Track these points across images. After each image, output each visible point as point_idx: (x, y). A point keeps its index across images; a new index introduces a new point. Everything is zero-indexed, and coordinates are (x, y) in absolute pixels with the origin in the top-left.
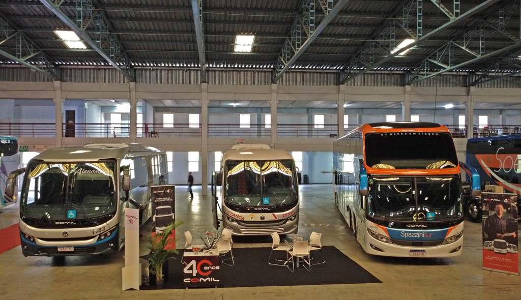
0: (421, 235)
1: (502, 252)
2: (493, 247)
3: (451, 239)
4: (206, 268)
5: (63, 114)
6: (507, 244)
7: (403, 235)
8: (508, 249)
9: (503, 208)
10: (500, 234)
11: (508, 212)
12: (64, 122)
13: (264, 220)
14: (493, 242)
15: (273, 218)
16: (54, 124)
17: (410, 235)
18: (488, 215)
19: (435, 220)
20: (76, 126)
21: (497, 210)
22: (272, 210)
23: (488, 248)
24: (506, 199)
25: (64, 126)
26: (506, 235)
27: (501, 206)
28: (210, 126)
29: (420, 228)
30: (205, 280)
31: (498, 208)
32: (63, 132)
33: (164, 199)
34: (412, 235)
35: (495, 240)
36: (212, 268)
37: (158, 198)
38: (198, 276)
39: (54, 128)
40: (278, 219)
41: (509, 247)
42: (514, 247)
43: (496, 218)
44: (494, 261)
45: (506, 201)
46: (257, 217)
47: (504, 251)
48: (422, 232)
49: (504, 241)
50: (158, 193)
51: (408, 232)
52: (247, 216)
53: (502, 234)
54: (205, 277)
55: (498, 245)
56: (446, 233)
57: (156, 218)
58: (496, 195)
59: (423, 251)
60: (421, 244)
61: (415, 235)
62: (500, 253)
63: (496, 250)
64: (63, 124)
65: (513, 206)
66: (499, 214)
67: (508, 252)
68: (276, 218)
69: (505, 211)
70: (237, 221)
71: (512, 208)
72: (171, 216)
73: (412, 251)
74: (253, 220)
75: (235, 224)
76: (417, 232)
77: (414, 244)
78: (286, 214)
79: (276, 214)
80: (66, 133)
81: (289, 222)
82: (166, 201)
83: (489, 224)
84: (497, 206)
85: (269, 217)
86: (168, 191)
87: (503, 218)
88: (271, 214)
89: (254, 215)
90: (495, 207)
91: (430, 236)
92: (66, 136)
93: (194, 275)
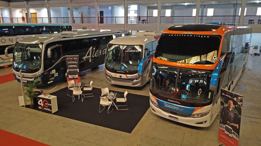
0: (176, 108)
1: (229, 135)
2: (224, 129)
3: (198, 115)
4: (46, 104)
5: (99, 13)
6: (233, 131)
7: (165, 105)
8: (233, 134)
9: (232, 104)
10: (229, 122)
11: (236, 108)
12: (99, 16)
13: (122, 78)
14: (225, 126)
15: (126, 77)
16: (95, 17)
17: (169, 106)
18: (223, 106)
19: (187, 100)
20: (104, 18)
21: (229, 104)
22: (125, 73)
23: (222, 129)
24: (235, 98)
25: (99, 18)
26: (233, 124)
27: (231, 102)
28: (161, 18)
29: (176, 103)
30: (46, 109)
31: (230, 103)
32: (98, 21)
33: (73, 62)
34: (171, 106)
35: (226, 125)
36: (48, 104)
37: (69, 61)
38: (44, 107)
39: (95, 19)
40: (129, 78)
41: (234, 133)
42: (236, 135)
43: (228, 110)
44: (224, 139)
45: (235, 99)
46: (118, 75)
47: (231, 135)
48: (177, 106)
49: (231, 128)
50: (69, 59)
51: (169, 104)
52: (113, 75)
53: (231, 123)
54: (46, 108)
55: (227, 129)
56: (193, 110)
57: (69, 71)
58: (230, 92)
59: (177, 118)
60: (175, 114)
61: (173, 107)
62: (228, 135)
63: (226, 132)
64: (99, 17)
65: (239, 105)
66: (230, 108)
67: (232, 137)
68: (128, 78)
69: (234, 106)
70: (109, 76)
71: (238, 106)
72: (77, 71)
73: (170, 116)
74: (116, 77)
75: (109, 77)
76: (174, 106)
77: (171, 113)
78: (133, 76)
79: (128, 75)
80: (100, 22)
81: (135, 81)
82: (74, 63)
83: (223, 113)
84: (229, 101)
85: (124, 76)
86: (75, 58)
87: (232, 111)
88: (125, 75)
89: (116, 75)
90: (228, 102)
91: (181, 110)
92: (100, 23)
93: (42, 106)
